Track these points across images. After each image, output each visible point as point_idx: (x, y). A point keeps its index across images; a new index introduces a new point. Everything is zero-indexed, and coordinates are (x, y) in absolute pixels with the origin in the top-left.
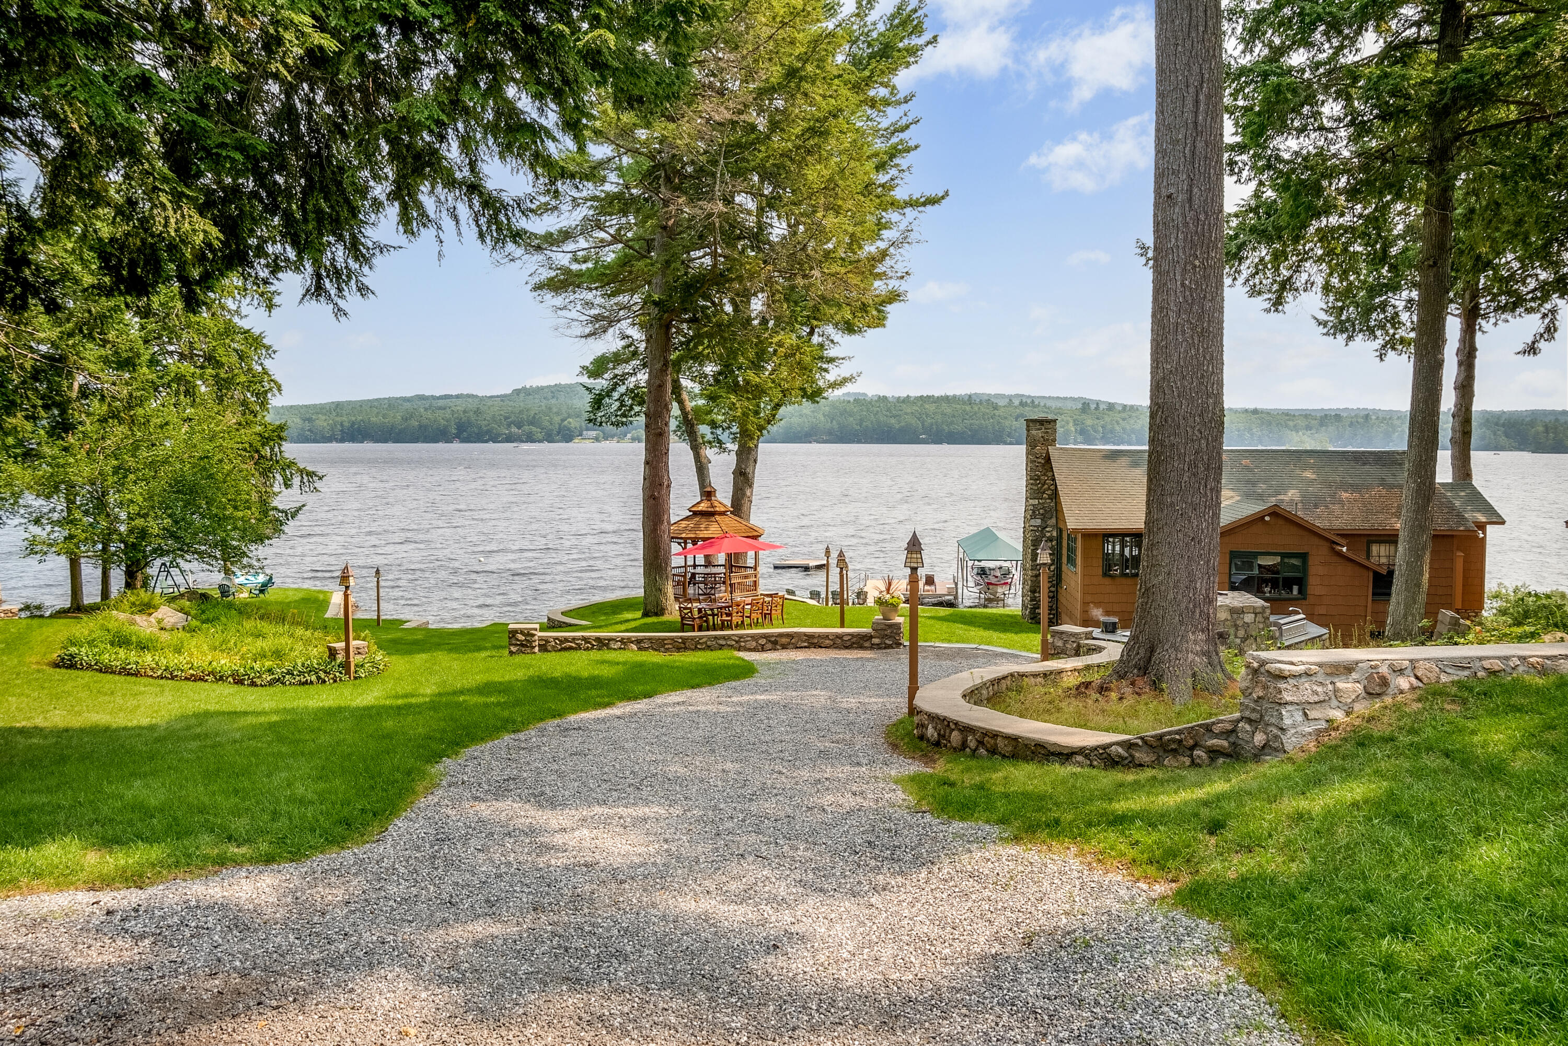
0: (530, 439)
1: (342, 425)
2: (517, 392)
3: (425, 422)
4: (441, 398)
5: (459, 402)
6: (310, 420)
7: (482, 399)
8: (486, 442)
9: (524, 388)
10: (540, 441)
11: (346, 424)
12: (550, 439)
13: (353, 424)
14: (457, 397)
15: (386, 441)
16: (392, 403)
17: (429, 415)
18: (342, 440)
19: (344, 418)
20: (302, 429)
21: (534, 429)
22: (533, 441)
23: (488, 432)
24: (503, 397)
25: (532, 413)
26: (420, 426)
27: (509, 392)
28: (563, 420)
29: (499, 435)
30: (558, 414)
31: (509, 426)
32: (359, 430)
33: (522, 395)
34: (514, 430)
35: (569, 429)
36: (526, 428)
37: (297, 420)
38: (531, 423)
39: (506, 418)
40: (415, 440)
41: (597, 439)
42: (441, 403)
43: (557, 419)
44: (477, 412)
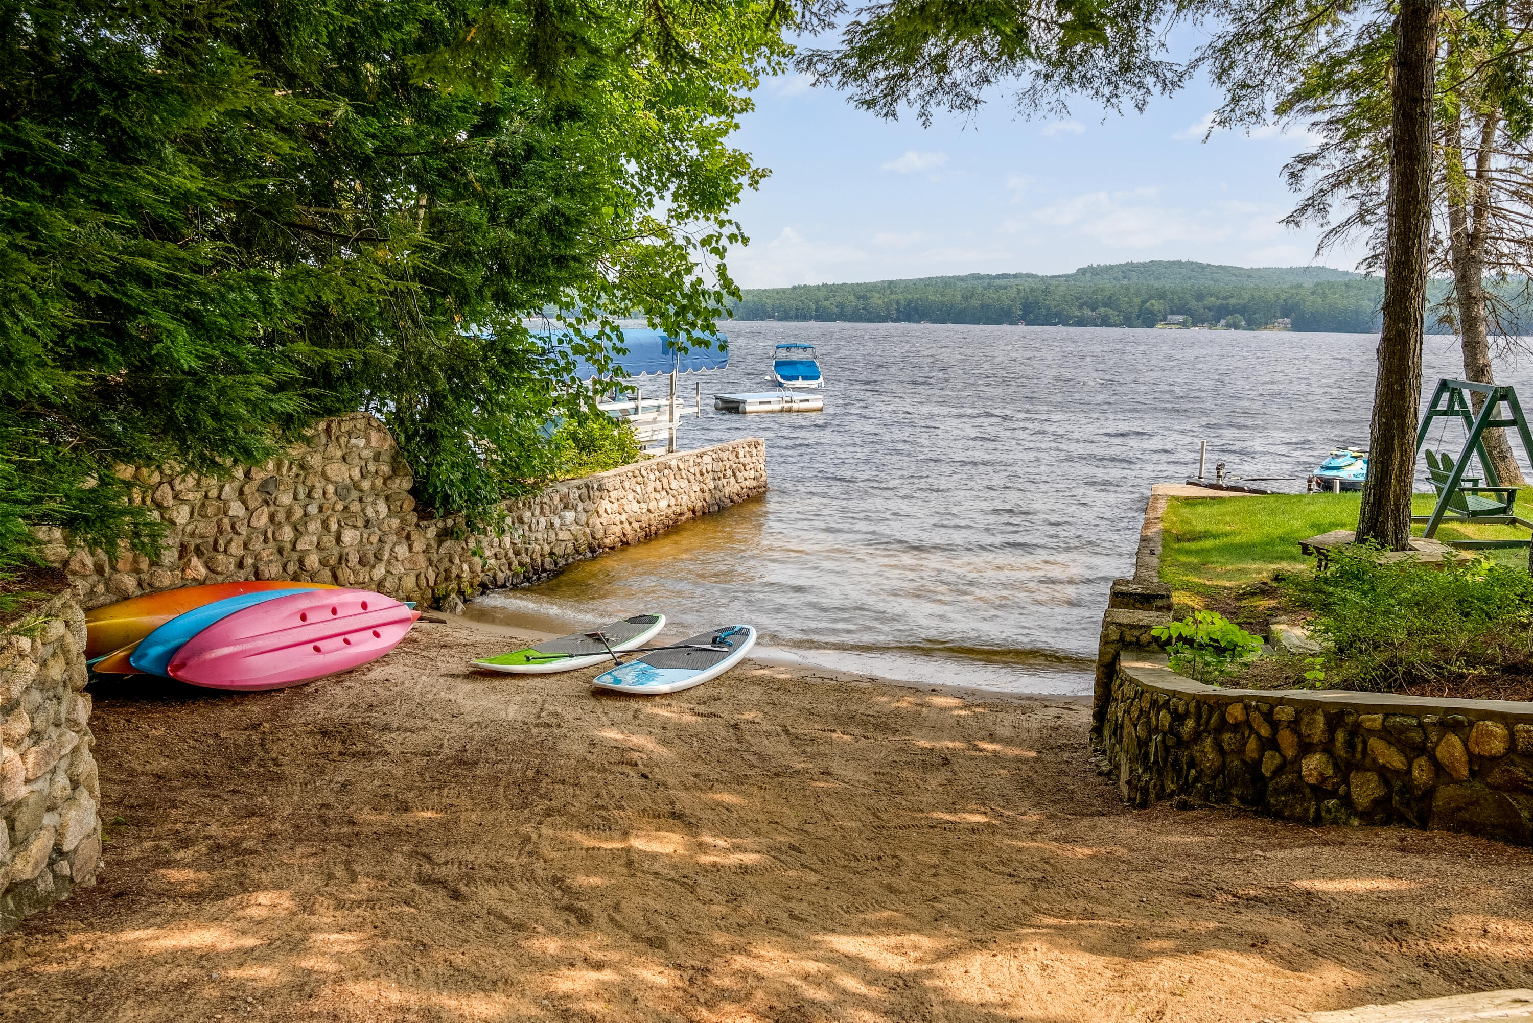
0: (1105, 322)
1: (898, 303)
2: (1083, 271)
3: (988, 301)
4: (998, 277)
5: (1018, 281)
6: (864, 297)
7: (1043, 279)
8: (1056, 324)
9: (1090, 268)
10: (1117, 326)
11: (903, 302)
12: (1128, 322)
13: (910, 302)
14: (1016, 276)
15: (944, 322)
16: (947, 283)
17: (991, 293)
18: (897, 320)
19: (900, 297)
20: (857, 307)
21: (1110, 311)
22: (1109, 325)
23: (1058, 314)
24: (1067, 277)
25: (1108, 294)
26: (982, 306)
27: (1073, 271)
28: (1144, 302)
29: (1071, 317)
30: (1137, 294)
31: (1081, 307)
32: (916, 310)
33: (1088, 275)
34: (1087, 312)
35: (1151, 312)
36: (1102, 310)
37: (853, 298)
38: (1106, 305)
39: (1078, 299)
40: (976, 321)
41: (1184, 325)
42: (998, 282)
43: (1137, 301)
44: (1046, 291)
